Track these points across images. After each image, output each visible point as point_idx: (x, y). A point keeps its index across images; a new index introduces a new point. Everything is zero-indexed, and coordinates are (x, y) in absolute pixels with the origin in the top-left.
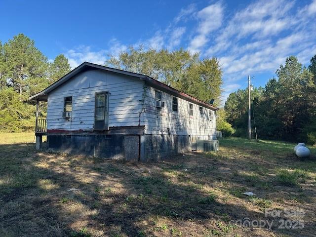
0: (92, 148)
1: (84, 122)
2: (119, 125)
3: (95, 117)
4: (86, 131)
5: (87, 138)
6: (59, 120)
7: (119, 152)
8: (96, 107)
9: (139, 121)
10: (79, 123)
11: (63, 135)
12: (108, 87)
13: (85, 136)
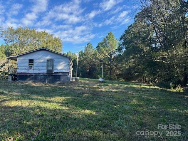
0: (45, 79)
1: (41, 70)
2: (58, 72)
3: (47, 68)
4: (42, 74)
5: (42, 76)
6: (25, 68)
7: (58, 81)
8: (47, 65)
9: (67, 71)
10: (38, 70)
11: (28, 75)
12: (53, 58)
13: (41, 75)
